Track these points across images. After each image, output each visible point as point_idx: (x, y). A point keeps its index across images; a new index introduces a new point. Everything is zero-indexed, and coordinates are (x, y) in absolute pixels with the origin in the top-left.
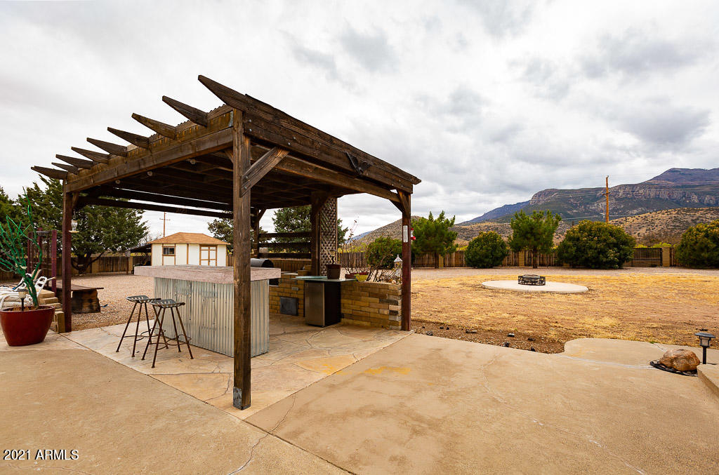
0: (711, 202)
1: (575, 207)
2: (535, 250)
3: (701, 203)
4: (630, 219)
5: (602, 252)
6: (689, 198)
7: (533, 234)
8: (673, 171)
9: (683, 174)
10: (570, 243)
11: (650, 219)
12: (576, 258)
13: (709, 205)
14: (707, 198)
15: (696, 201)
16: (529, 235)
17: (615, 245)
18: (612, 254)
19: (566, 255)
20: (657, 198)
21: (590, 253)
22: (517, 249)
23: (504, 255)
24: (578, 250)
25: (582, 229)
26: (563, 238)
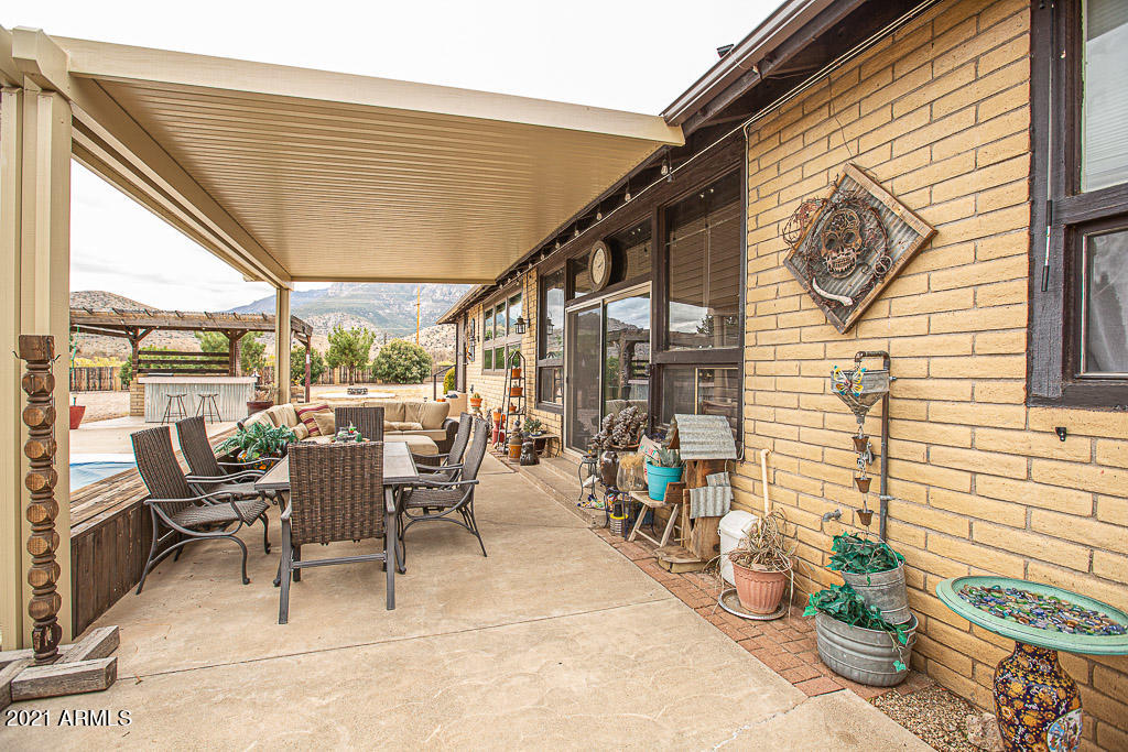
2: (352, 366)
5: (408, 369)
7: (351, 351)
10: (384, 361)
12: (388, 374)
16: (347, 351)
17: (418, 363)
18: (415, 371)
19: (379, 371)
21: (399, 370)
22: (334, 365)
23: (321, 372)
24: (390, 367)
25: (393, 347)
26: (377, 353)
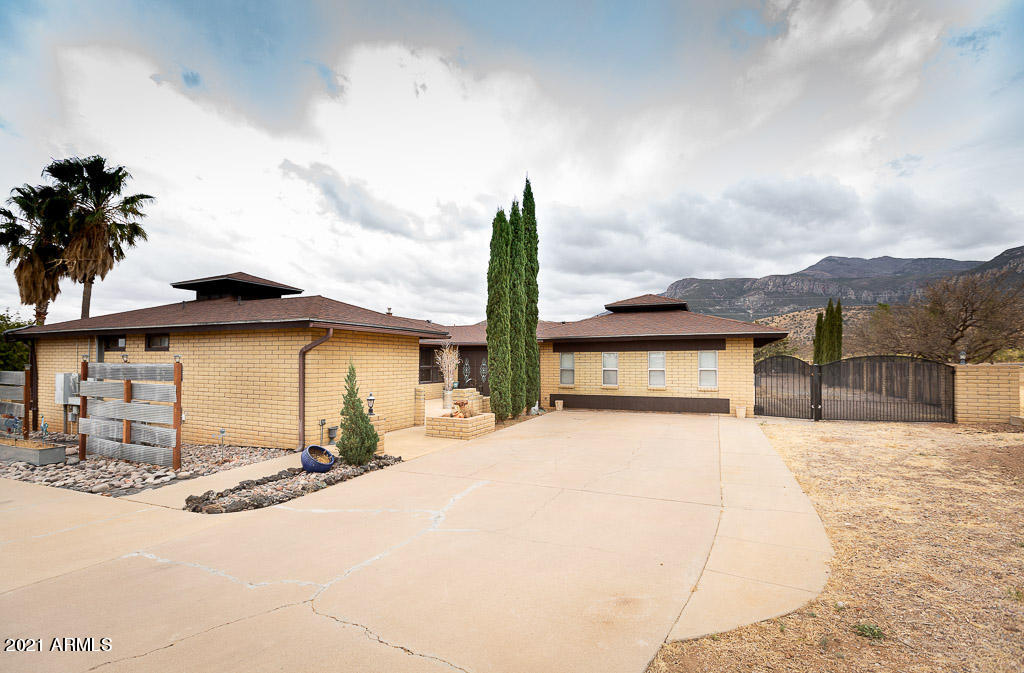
0: (869, 299)
1: (718, 303)
3: (858, 300)
4: (777, 319)
6: (845, 294)
8: (829, 260)
9: (841, 264)
11: (798, 319)
13: (866, 302)
14: (865, 294)
15: (853, 297)
20: (811, 293)
